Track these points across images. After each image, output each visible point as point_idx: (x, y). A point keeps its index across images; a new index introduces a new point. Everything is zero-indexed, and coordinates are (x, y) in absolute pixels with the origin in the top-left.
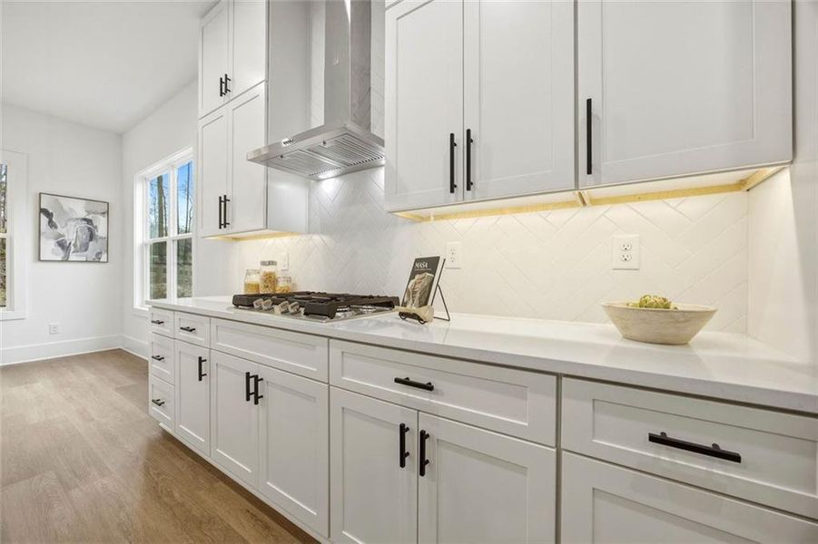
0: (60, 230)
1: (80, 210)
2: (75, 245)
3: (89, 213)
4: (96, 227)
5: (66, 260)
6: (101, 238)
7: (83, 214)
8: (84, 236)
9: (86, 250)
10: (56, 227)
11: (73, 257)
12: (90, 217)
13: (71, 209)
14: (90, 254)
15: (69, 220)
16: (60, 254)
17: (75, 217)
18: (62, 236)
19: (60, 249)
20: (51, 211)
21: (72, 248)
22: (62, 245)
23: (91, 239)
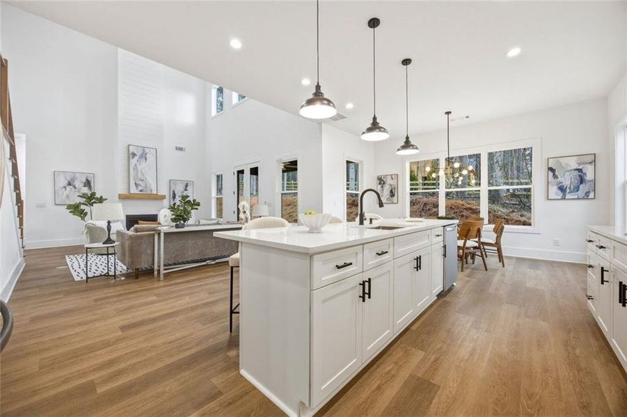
0: (560, 179)
1: (573, 163)
2: (570, 188)
3: (579, 164)
4: (585, 174)
5: (564, 198)
6: (590, 181)
7: (576, 166)
8: (576, 182)
9: (578, 191)
10: (558, 178)
11: (568, 196)
12: (580, 167)
13: (567, 164)
14: (581, 193)
15: (565, 172)
16: (560, 195)
17: (570, 169)
18: (562, 183)
19: (560, 191)
20: (554, 168)
21: (568, 190)
22: (562, 189)
23: (581, 183)
